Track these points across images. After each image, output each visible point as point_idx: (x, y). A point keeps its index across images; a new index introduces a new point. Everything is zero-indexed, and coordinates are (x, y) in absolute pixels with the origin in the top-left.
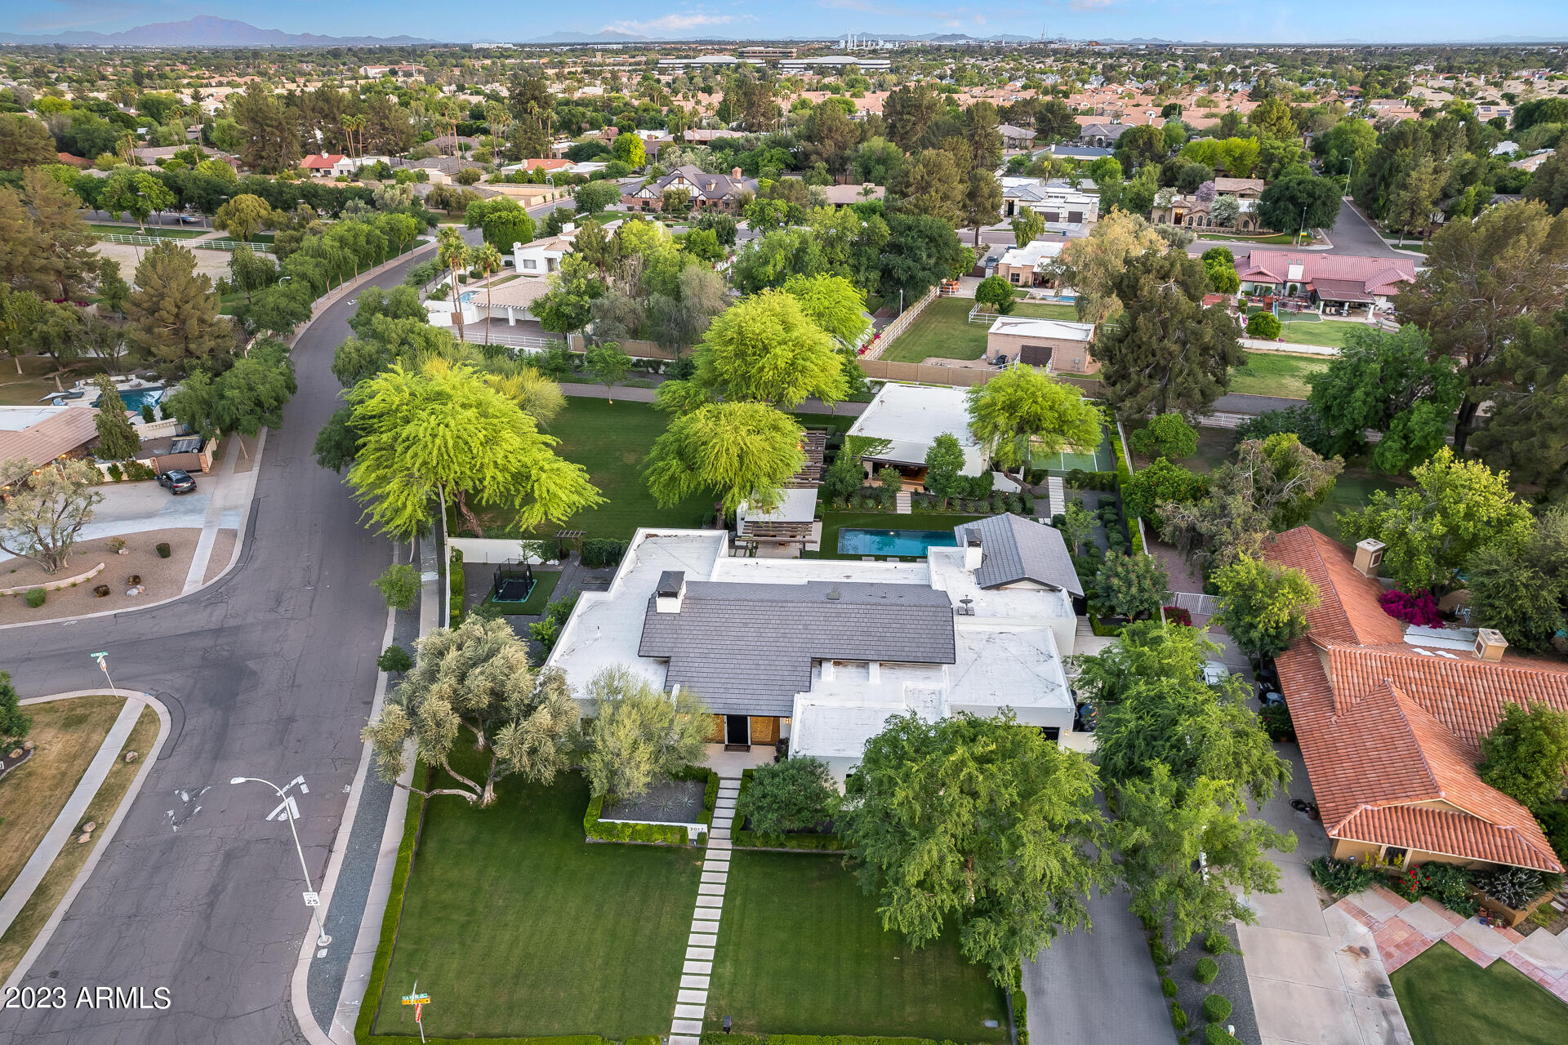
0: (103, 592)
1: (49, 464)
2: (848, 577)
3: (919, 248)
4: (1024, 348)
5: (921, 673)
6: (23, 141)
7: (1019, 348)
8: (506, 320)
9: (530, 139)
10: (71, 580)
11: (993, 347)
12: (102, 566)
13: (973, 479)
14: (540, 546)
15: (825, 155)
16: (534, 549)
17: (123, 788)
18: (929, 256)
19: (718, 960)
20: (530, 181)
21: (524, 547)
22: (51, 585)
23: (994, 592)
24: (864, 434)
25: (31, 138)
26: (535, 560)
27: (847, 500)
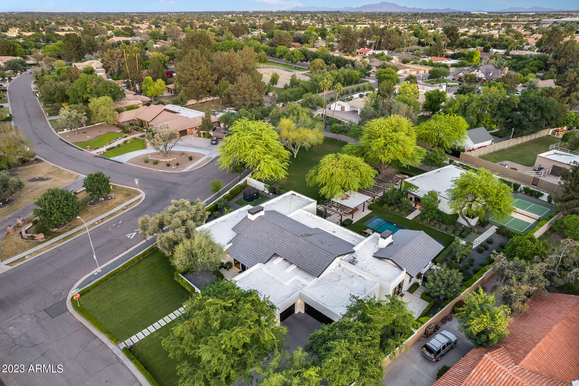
0: (168, 165)
1: (193, 128)
2: (334, 232)
3: (530, 111)
4: (554, 167)
5: (306, 276)
6: (284, 38)
7: (552, 166)
8: (357, 112)
9: (436, 49)
10: (166, 160)
11: (538, 163)
12: (175, 158)
13: (446, 214)
14: (268, 187)
15: (559, 65)
16: (267, 188)
17: (116, 215)
18: (535, 115)
19: (157, 331)
20: (426, 65)
21: (265, 186)
22: (161, 160)
23: (377, 260)
24: (413, 183)
25: (286, 38)
26: (267, 191)
27: (389, 206)
